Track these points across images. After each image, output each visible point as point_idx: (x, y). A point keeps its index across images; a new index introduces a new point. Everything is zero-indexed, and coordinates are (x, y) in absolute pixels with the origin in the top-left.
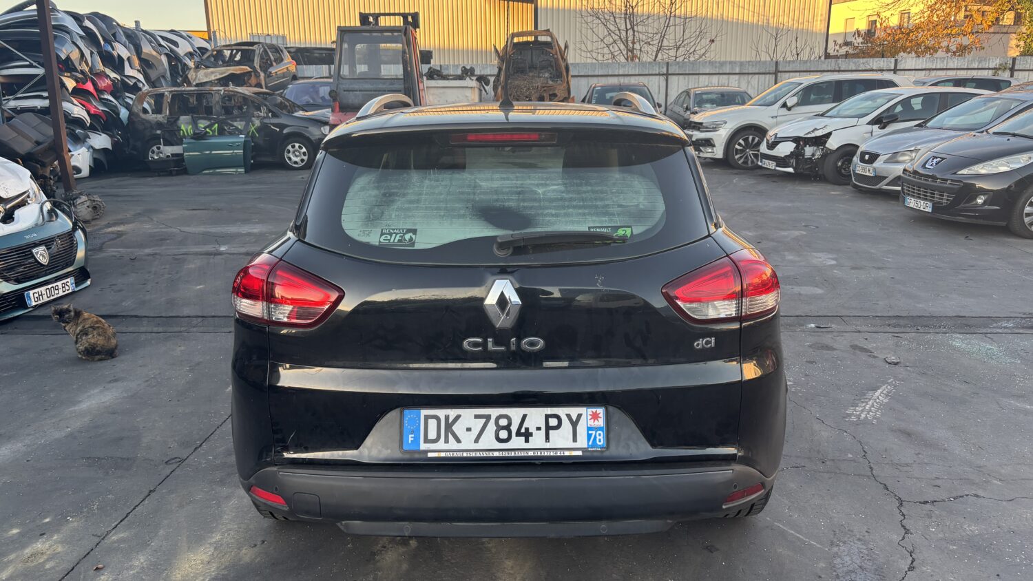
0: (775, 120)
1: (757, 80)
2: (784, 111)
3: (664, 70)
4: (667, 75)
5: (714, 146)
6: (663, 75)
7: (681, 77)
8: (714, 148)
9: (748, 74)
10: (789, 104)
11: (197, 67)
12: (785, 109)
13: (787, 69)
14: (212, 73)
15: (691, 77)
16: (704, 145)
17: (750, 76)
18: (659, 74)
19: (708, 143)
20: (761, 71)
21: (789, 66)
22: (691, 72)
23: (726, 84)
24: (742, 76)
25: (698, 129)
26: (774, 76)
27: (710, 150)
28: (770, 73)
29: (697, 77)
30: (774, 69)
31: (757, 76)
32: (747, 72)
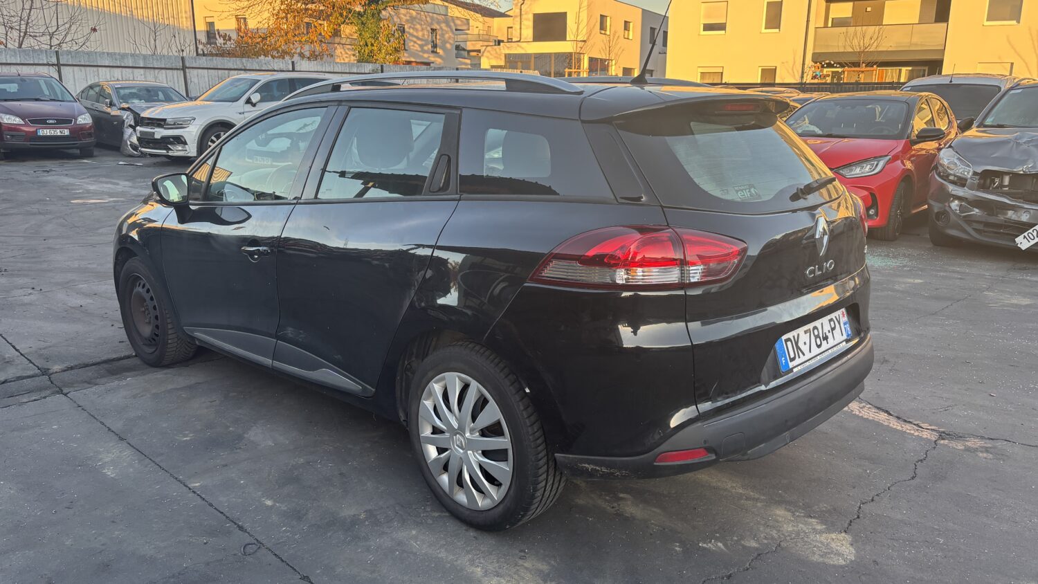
0: (242, 116)
1: (164, 75)
2: (249, 107)
3: (54, 60)
4: (58, 65)
5: (185, 143)
6: (53, 65)
7: (76, 68)
8: (186, 146)
9: (154, 68)
10: (254, 101)
12: (249, 105)
13: (194, 65)
15: (88, 69)
16: (171, 143)
17: (157, 71)
18: (48, 65)
19: (179, 140)
20: (167, 66)
21: (196, 62)
22: (87, 64)
23: (131, 79)
24: (147, 70)
25: (160, 126)
26: (182, 72)
27: (180, 148)
28: (177, 69)
29: (95, 69)
30: (181, 65)
31: (164, 71)
32: (152, 66)
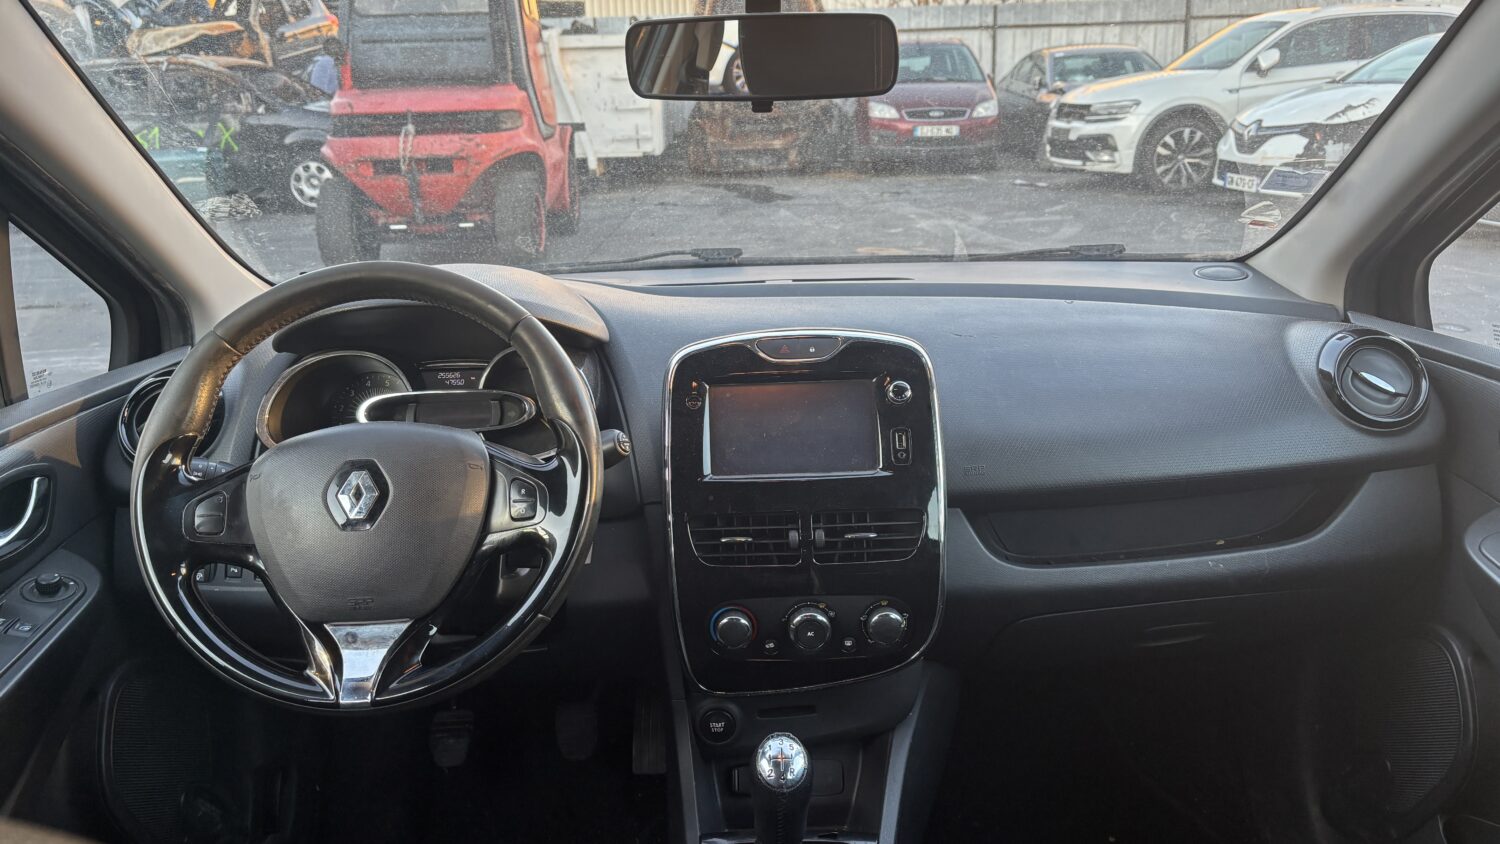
0: (1234, 96)
1: (1152, 34)
2: (1252, 78)
3: (990, 20)
4: (994, 28)
5: (1114, 149)
6: (987, 28)
7: (1019, 31)
8: (1116, 155)
9: (1137, 23)
10: (1264, 64)
11: (145, 27)
12: (1254, 75)
13: (1207, 12)
14: (168, 35)
15: (1036, 30)
16: (1093, 149)
17: (1141, 27)
18: (980, 27)
19: (1104, 143)
20: (1160, 18)
21: (1210, 7)
22: (1036, 22)
23: (1099, 40)
24: (1126, 27)
25: (1082, 118)
26: (1183, 26)
27: (1106, 158)
28: (1175, 21)
29: (1046, 30)
30: (1184, 12)
31: (1152, 27)
32: (1134, 19)
